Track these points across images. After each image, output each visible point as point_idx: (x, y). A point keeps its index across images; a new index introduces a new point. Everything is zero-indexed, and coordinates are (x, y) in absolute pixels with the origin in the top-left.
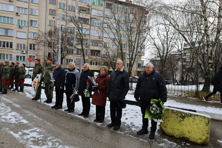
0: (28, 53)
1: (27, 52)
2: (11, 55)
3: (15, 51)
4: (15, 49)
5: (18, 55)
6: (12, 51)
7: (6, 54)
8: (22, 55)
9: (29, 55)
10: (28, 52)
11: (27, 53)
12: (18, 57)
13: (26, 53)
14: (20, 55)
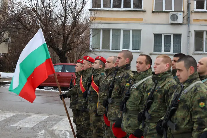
0: (192, 22)
1: (188, 19)
2: (137, 33)
3: (149, 17)
4: (149, 12)
5: (159, 30)
6: (142, 19)
7: (124, 31)
8: (172, 31)
9: (194, 28)
10: (193, 17)
11: (187, 21)
12: (157, 37)
13: (185, 21)
14: (166, 30)
